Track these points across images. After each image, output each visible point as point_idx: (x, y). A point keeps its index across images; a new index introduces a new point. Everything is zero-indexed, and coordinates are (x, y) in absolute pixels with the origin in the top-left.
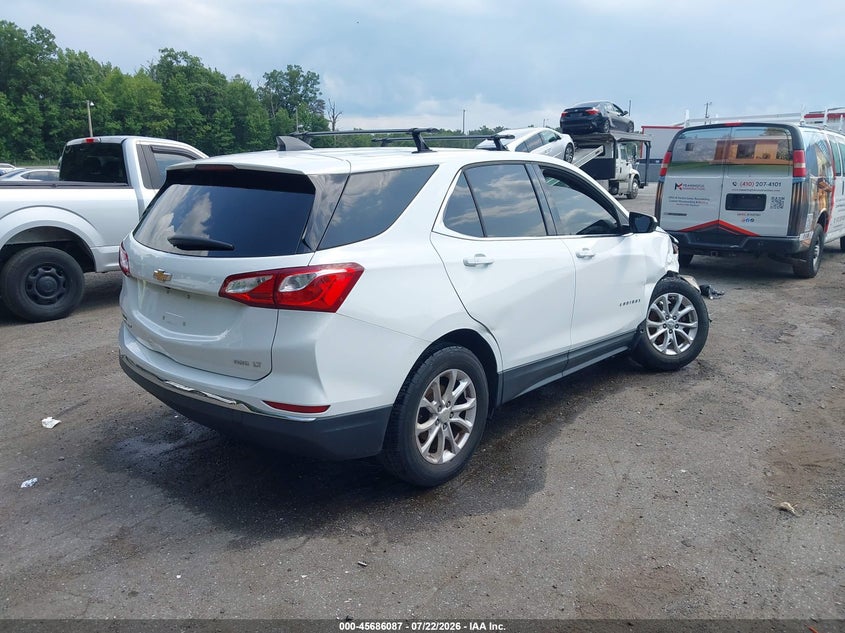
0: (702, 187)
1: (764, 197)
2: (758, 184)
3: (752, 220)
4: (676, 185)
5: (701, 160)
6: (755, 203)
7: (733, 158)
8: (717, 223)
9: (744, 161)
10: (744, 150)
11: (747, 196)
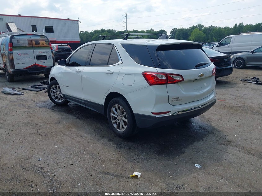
0: (27, 54)
1: (46, 56)
2: (44, 52)
3: (45, 63)
4: (18, 54)
5: (24, 46)
6: (44, 58)
7: (34, 45)
8: (35, 65)
9: (38, 46)
10: (37, 42)
11: (41, 56)
